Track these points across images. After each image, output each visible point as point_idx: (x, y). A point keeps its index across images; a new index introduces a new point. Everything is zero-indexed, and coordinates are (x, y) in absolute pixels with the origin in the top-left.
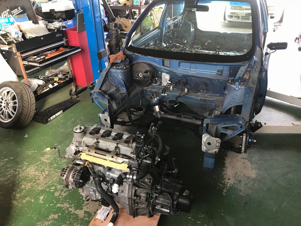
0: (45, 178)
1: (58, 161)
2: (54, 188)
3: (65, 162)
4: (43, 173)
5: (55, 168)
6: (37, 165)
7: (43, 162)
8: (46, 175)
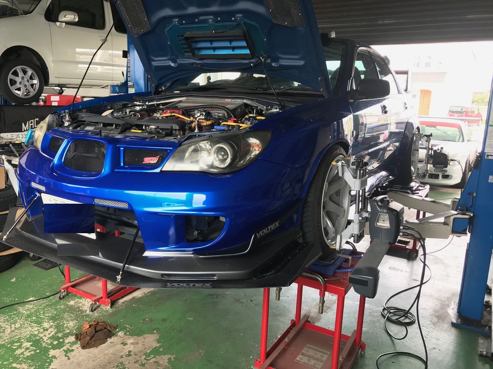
0: (12, 331)
1: (40, 314)
2: (19, 344)
3: (48, 316)
4: (13, 326)
5: (32, 322)
6: (11, 315)
7: (19, 313)
8: (16, 329)
